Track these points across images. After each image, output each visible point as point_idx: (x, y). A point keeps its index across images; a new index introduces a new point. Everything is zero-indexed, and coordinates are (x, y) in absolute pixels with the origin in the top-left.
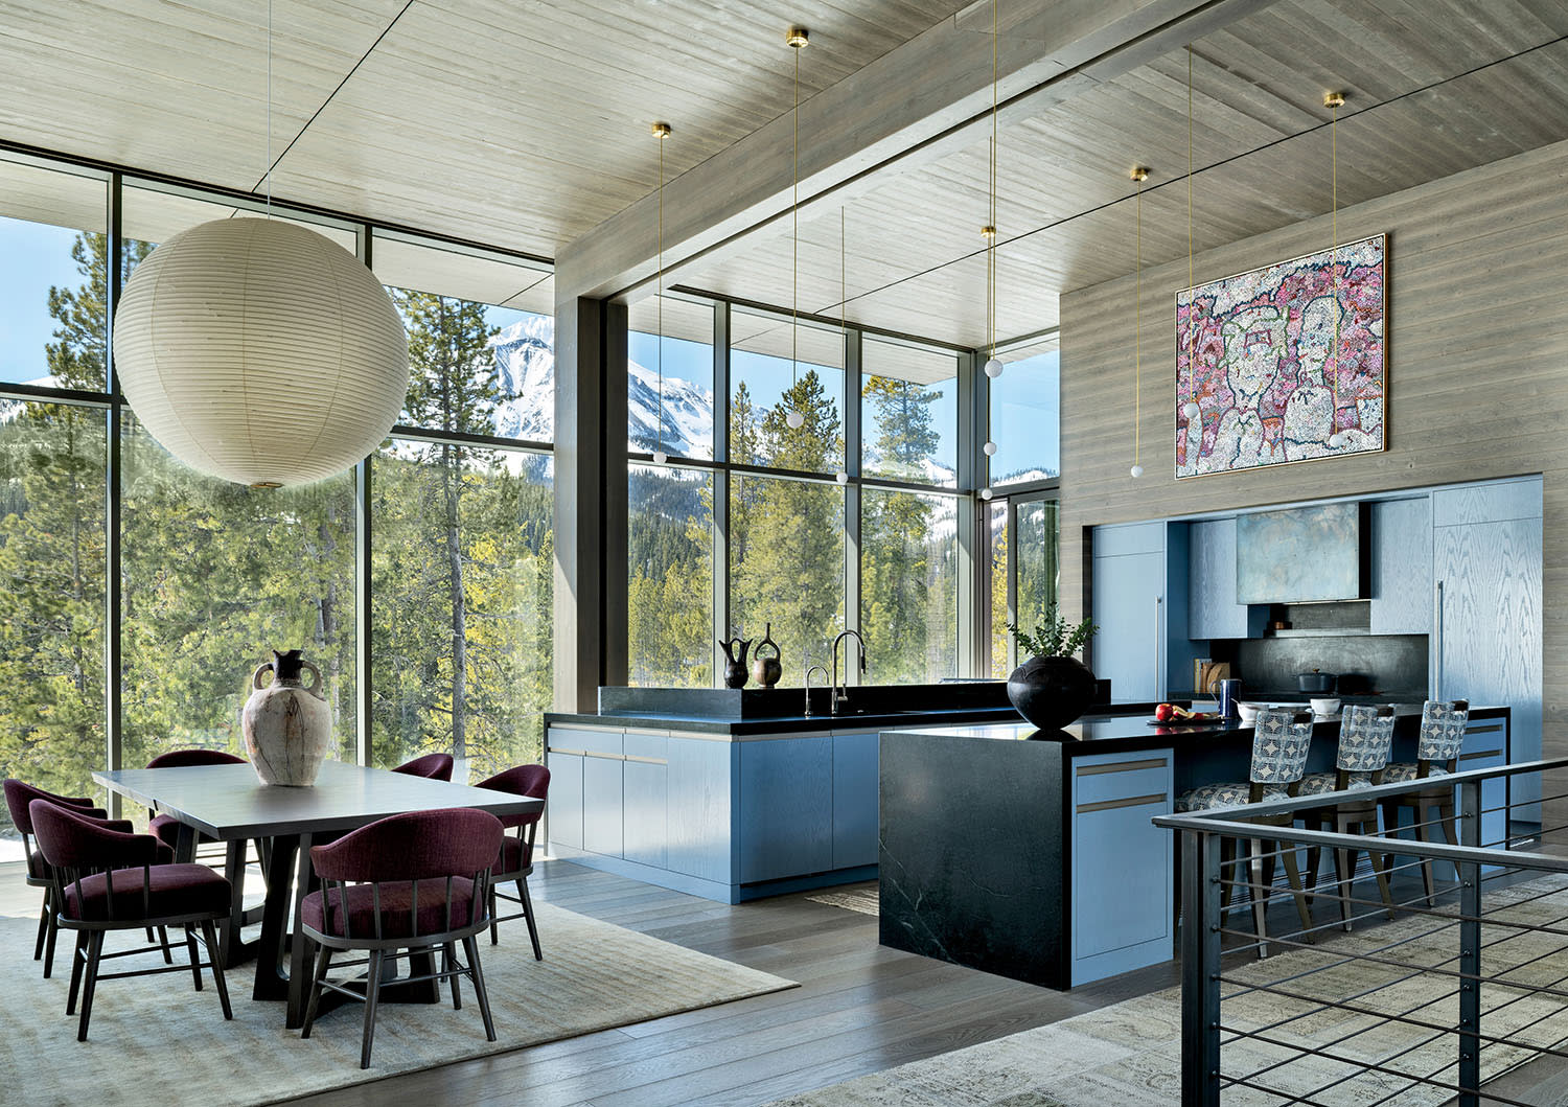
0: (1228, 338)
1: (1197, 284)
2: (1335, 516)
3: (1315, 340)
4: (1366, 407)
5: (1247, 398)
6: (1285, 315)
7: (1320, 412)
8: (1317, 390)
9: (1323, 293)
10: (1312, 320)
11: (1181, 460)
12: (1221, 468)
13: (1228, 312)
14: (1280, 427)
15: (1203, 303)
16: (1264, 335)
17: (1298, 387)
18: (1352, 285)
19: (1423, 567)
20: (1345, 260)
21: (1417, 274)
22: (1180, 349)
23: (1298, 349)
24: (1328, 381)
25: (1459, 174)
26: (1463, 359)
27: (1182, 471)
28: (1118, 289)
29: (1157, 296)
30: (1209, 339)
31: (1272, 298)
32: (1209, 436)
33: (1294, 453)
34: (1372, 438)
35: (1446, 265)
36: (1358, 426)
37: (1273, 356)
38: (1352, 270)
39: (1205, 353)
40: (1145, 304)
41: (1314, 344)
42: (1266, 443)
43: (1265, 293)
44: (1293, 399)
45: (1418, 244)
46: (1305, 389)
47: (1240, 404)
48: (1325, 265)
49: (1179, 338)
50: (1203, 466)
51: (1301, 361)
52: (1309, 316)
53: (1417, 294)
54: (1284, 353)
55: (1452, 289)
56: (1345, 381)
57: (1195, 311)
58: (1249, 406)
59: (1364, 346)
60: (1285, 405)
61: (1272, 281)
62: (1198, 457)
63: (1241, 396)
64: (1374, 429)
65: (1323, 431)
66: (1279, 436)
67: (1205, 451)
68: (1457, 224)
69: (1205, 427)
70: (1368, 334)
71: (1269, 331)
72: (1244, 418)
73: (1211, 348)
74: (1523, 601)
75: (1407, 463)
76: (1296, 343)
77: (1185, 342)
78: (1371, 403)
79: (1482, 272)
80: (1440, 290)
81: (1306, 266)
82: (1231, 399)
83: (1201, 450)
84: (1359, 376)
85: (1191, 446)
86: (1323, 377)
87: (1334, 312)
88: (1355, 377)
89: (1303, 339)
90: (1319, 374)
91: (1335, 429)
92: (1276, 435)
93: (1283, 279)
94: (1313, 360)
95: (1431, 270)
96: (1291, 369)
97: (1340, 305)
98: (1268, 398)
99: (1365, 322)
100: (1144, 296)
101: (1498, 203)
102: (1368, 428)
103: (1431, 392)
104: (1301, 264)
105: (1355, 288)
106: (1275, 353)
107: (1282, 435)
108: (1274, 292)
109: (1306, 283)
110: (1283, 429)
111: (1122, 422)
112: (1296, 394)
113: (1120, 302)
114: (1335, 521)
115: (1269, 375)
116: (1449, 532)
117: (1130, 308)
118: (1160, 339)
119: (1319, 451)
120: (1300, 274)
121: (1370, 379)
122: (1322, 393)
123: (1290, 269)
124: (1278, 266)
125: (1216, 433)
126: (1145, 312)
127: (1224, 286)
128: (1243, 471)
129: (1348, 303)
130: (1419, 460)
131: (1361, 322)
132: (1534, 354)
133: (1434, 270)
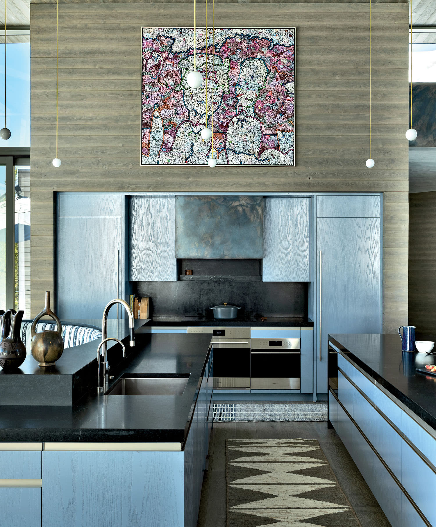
0: (184, 71)
1: (159, 26)
2: (247, 203)
3: (249, 86)
4: (283, 136)
5: (198, 117)
6: (227, 64)
7: (252, 135)
8: (249, 120)
9: (254, 56)
10: (246, 73)
11: (146, 150)
12: (178, 162)
13: (184, 52)
14: (223, 140)
15: (163, 40)
16: (212, 74)
17: (236, 115)
18: (274, 55)
19: (296, 240)
20: (270, 38)
21: (313, 59)
22: (144, 71)
23: (236, 90)
24: (259, 116)
25: (340, 4)
26: (341, 118)
27: (145, 160)
28: (87, 12)
29: (122, 25)
30: (169, 68)
31: (218, 50)
32: (169, 138)
33: (233, 159)
34: (287, 157)
35: (331, 57)
36: (278, 148)
37: (219, 91)
38: (274, 45)
39: (165, 77)
40: (111, 29)
41: (248, 89)
42: (213, 150)
43: (211, 45)
44: (233, 123)
45: (314, 40)
46: (242, 118)
47: (193, 118)
48: (255, 37)
49: (144, 63)
50: (164, 159)
51: (238, 98)
52: (244, 69)
53: (313, 71)
54: (226, 90)
55: (334, 73)
56: (269, 118)
57: (157, 44)
58: (200, 122)
59: (282, 96)
60: (227, 126)
61: (218, 38)
62: (159, 152)
63: (194, 113)
64: (288, 152)
65: (254, 147)
66: (223, 146)
67: (166, 149)
68: (337, 34)
69: (166, 132)
70: (284, 89)
71: (215, 72)
72: (196, 130)
73: (169, 74)
74: (368, 265)
75: (307, 176)
76: (235, 85)
77: (149, 66)
78: (287, 134)
79: (351, 67)
80: (327, 72)
81: (242, 34)
82: (186, 114)
83: (162, 147)
84: (278, 116)
85: (154, 143)
86: (255, 111)
87: (262, 70)
88: (276, 116)
89: (241, 83)
90: (252, 109)
91: (262, 149)
92: (220, 145)
93: (226, 39)
94: (247, 99)
95: (322, 58)
96: (231, 102)
97: (266, 66)
98: (214, 118)
99: (283, 82)
100: (111, 22)
101: (361, 29)
102: (285, 150)
103: (323, 134)
104: (239, 32)
105: (276, 57)
106: (220, 88)
107: (225, 145)
108: (219, 46)
109: (243, 46)
110: (225, 142)
111: (91, 115)
112: (235, 120)
113: (89, 23)
114: (247, 207)
115: (215, 103)
116: (326, 221)
117: (98, 29)
118: (125, 59)
119: (250, 161)
120: (238, 39)
121: (285, 119)
122: (253, 122)
123: (232, 33)
124: (222, 29)
125: (174, 137)
126: (111, 35)
127: (181, 33)
128: (194, 166)
129: (271, 67)
130: (314, 175)
131: (280, 81)
132: (381, 122)
133: (324, 58)
